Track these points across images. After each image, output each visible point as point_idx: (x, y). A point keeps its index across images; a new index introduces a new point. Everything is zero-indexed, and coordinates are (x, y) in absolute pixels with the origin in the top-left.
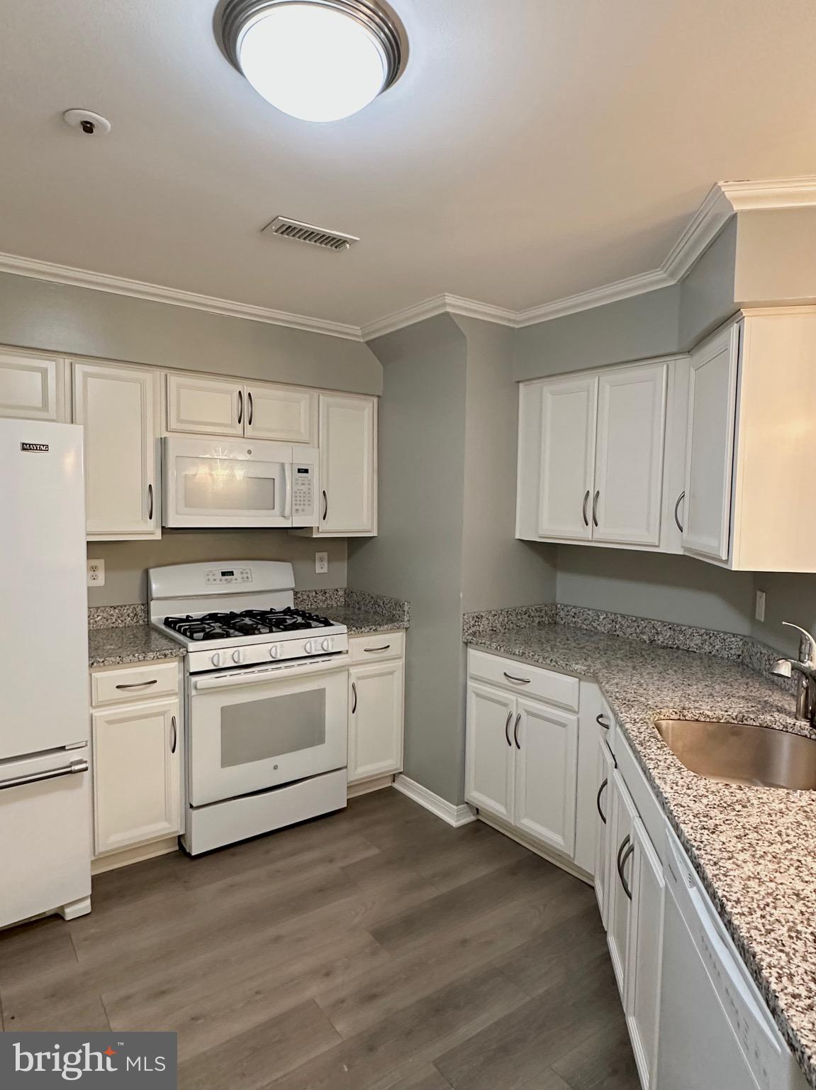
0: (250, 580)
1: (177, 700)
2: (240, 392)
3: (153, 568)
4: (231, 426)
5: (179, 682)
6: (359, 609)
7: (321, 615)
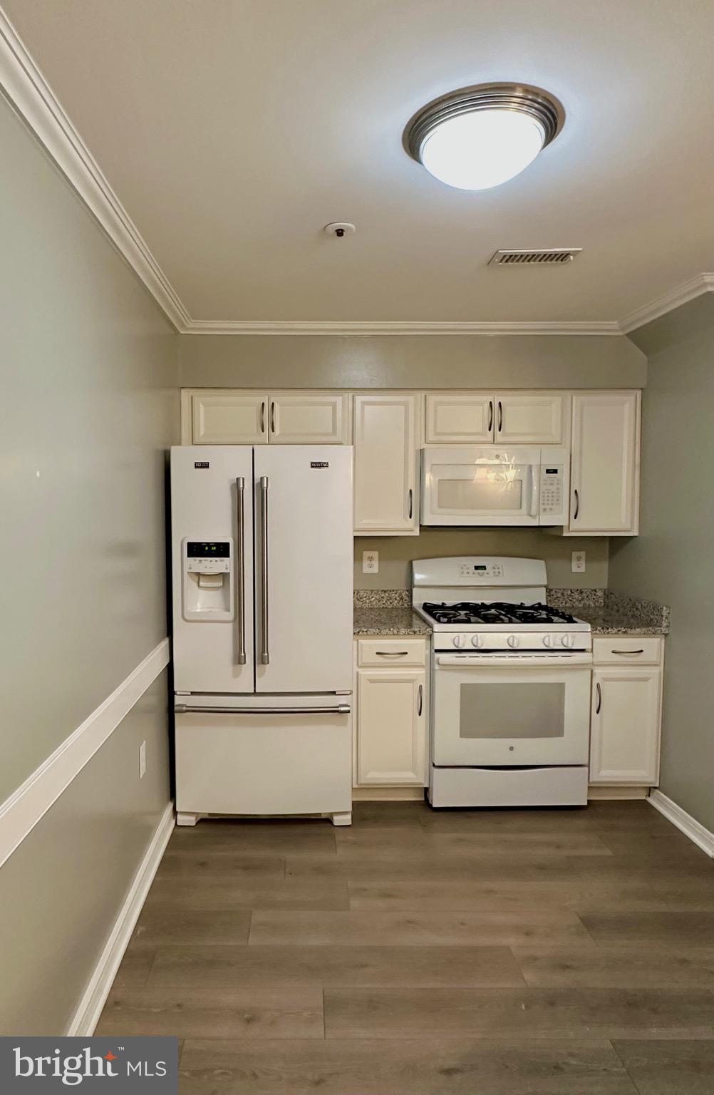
0: (501, 575)
1: (424, 672)
2: (491, 403)
3: (416, 560)
4: (482, 434)
5: (426, 656)
6: (618, 611)
7: (567, 613)
